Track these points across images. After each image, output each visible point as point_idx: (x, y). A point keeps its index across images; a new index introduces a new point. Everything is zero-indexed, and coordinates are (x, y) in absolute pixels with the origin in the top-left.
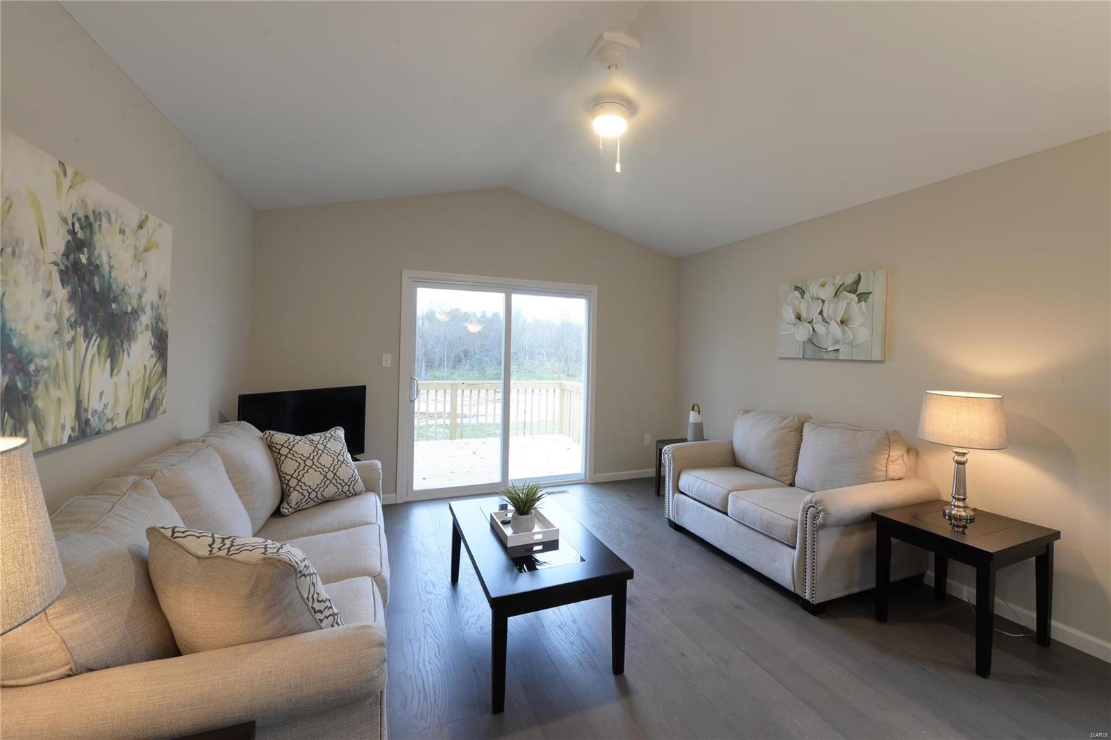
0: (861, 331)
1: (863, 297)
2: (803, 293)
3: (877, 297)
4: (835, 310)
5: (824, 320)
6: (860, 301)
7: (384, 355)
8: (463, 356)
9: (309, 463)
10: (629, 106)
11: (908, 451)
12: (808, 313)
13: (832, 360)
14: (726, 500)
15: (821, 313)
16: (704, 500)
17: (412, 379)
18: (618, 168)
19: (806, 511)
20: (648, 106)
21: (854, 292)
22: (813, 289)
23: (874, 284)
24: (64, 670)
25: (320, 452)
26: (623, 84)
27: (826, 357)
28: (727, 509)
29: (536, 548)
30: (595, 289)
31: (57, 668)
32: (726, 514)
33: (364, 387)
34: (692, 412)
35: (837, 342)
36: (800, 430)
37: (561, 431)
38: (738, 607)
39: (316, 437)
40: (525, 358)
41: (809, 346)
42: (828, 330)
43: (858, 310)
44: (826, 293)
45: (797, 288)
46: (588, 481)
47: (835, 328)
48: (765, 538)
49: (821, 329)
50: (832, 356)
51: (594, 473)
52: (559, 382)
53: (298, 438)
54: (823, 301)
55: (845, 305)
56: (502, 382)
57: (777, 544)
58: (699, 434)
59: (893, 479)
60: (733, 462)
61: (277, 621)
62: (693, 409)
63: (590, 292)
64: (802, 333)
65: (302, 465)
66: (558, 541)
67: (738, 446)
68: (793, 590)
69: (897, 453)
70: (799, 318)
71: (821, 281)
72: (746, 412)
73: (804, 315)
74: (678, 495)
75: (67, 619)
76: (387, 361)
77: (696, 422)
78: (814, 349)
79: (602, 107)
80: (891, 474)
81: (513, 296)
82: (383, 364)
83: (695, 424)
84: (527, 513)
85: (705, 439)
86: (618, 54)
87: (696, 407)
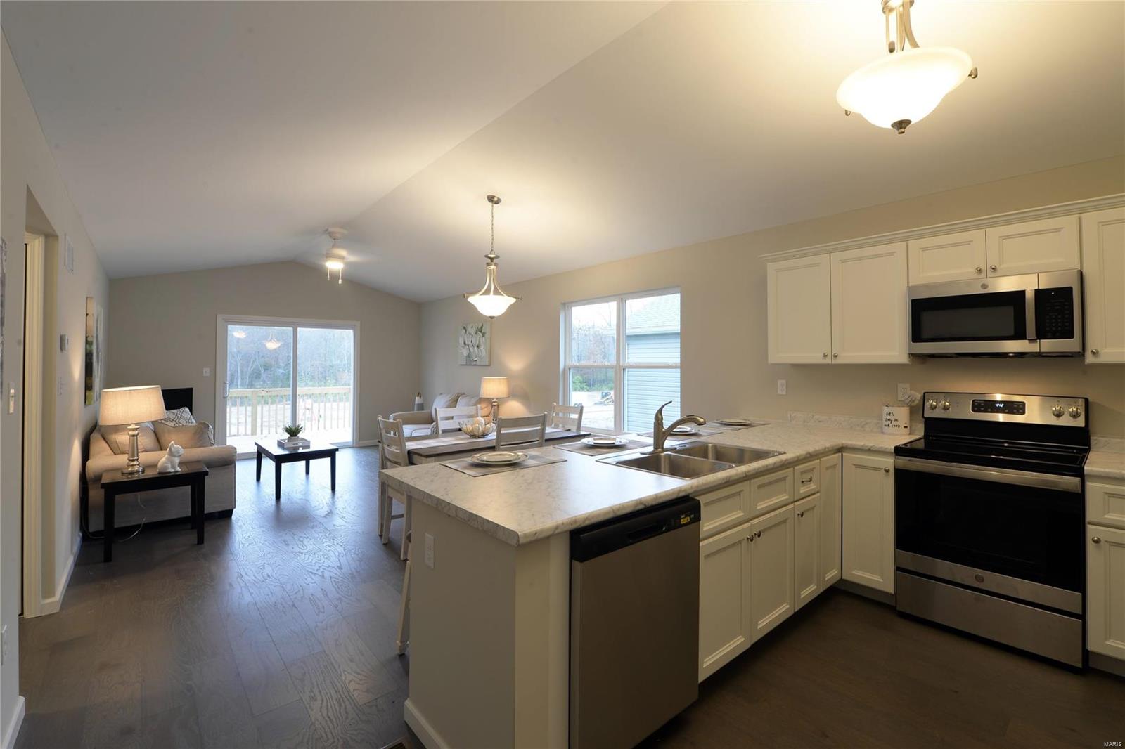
0: (483, 352)
1: (484, 335)
2: (466, 331)
3: (487, 335)
4: (476, 340)
5: (473, 345)
6: (483, 337)
7: (204, 369)
12: (468, 342)
13: (474, 365)
15: (471, 341)
17: (225, 383)
18: (340, 282)
20: (352, 258)
21: (481, 332)
22: (469, 329)
23: (487, 329)
25: (180, 415)
29: (300, 449)
30: (358, 324)
33: (191, 389)
34: (417, 398)
35: (476, 356)
36: (457, 400)
39: (175, 411)
41: (468, 358)
42: (474, 350)
43: (483, 340)
44: (473, 331)
45: (464, 328)
46: (354, 445)
47: (476, 348)
49: (472, 349)
50: (474, 363)
51: (359, 440)
54: (472, 335)
55: (478, 337)
56: (291, 389)
58: (421, 408)
60: (431, 422)
61: (200, 443)
63: (355, 326)
64: (465, 352)
67: (433, 412)
70: (465, 343)
71: (471, 325)
72: (441, 394)
76: (206, 372)
77: (420, 402)
78: (469, 361)
79: (330, 259)
81: (299, 329)
82: (205, 374)
83: (418, 404)
84: (296, 435)
85: (423, 410)
86: (337, 235)
87: (419, 395)
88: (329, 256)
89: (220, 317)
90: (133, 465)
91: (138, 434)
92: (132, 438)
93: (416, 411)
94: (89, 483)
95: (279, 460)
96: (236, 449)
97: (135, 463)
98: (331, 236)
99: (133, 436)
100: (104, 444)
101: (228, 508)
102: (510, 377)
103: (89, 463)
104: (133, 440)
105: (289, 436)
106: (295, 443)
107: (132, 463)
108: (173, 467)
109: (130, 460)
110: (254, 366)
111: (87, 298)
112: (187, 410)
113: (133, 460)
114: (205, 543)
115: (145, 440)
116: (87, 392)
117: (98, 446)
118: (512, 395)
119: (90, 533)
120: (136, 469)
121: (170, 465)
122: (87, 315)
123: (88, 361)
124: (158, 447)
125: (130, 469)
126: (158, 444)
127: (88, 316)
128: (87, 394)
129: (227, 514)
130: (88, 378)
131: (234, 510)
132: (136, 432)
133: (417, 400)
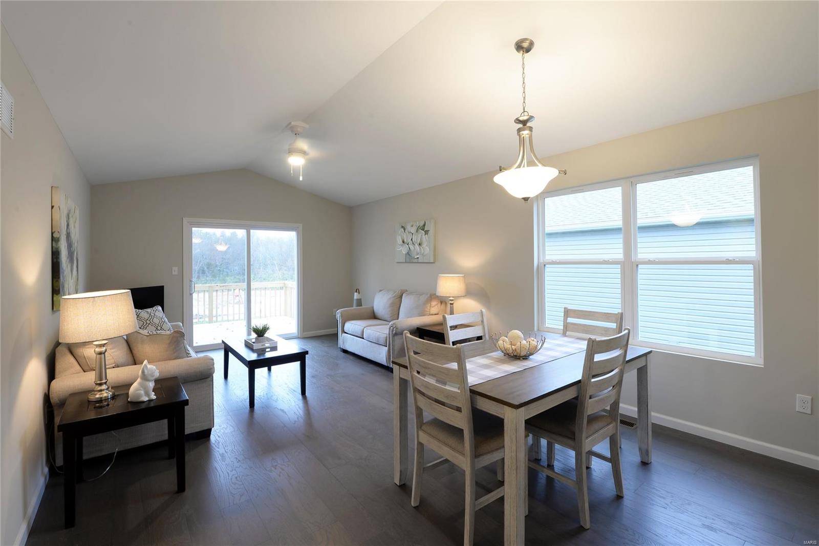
0: (426, 249)
1: (427, 232)
2: (405, 230)
3: (431, 233)
4: (417, 238)
5: (413, 243)
6: (425, 234)
7: (173, 268)
8: (206, 268)
9: (148, 322)
10: (304, 153)
11: (441, 303)
12: (407, 240)
13: (416, 263)
14: (363, 332)
15: (412, 240)
16: (354, 334)
17: (191, 281)
18: (301, 179)
19: (390, 329)
20: (314, 153)
21: (423, 230)
22: (409, 228)
23: (430, 227)
24: (114, 365)
25: (153, 317)
26: (303, 144)
27: (414, 261)
28: (363, 335)
29: (267, 350)
30: (301, 226)
31: (110, 365)
32: (363, 338)
33: (163, 287)
34: (355, 293)
35: (418, 254)
36: (401, 297)
37: (286, 315)
38: (362, 374)
39: (149, 310)
40: (260, 269)
41: (408, 256)
42: (414, 248)
43: (425, 238)
44: (413, 230)
45: (402, 227)
46: (299, 336)
47: (417, 246)
48: (376, 345)
49: (412, 247)
50: (416, 261)
51: (304, 331)
52: (284, 282)
53: (140, 310)
54: (412, 234)
55: (420, 235)
56: (246, 284)
57: (381, 346)
58: (359, 303)
59: (432, 315)
60: (374, 316)
61: (175, 354)
62: (356, 292)
63: (298, 228)
64: (404, 250)
65: (145, 323)
66: (277, 347)
67: (376, 309)
68: (386, 365)
69: (434, 303)
70: (403, 242)
71: (411, 224)
72: (381, 291)
73: (405, 241)
74: (344, 335)
75: (113, 351)
76: (175, 270)
77: (358, 298)
78: (410, 258)
79: (292, 154)
80: (431, 313)
81: (252, 231)
82: (174, 273)
83: (357, 300)
84: (262, 336)
85: (361, 306)
86: (299, 129)
87: (357, 291)
88: (291, 151)
89: (185, 221)
90: (101, 391)
91: (106, 351)
92: (98, 356)
93: (355, 307)
94: (55, 408)
95: (252, 366)
96: (213, 360)
97: (104, 387)
98: (292, 131)
99: (100, 353)
100: (71, 359)
101: (206, 428)
102: (466, 274)
103: (54, 383)
104: (101, 359)
105: (256, 336)
106: (263, 344)
107: (100, 388)
108: (147, 394)
109: (96, 384)
110: (200, 265)
111: (52, 187)
112: (160, 308)
113: (101, 384)
114: (187, 490)
115: (115, 354)
116: (55, 295)
117: (65, 362)
118: (469, 293)
119: (58, 467)
120: (105, 395)
121: (142, 392)
122: (52, 207)
123: (55, 260)
124: (130, 360)
125: (97, 396)
126: (130, 355)
127: (54, 208)
128: (55, 298)
129: (206, 434)
130: (55, 280)
131: (213, 429)
132: (103, 349)
133: (356, 296)
